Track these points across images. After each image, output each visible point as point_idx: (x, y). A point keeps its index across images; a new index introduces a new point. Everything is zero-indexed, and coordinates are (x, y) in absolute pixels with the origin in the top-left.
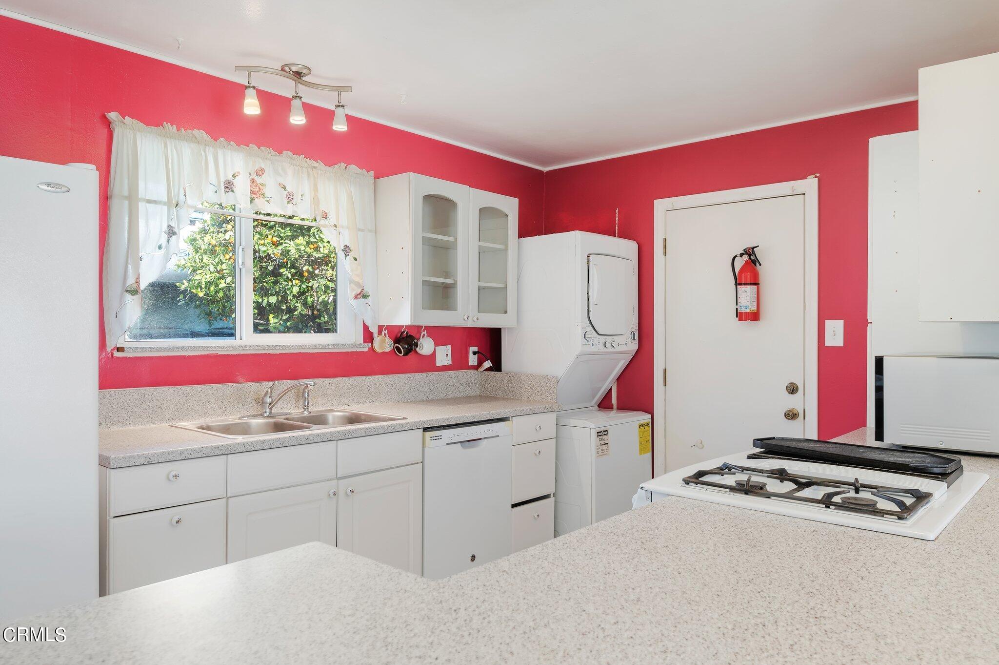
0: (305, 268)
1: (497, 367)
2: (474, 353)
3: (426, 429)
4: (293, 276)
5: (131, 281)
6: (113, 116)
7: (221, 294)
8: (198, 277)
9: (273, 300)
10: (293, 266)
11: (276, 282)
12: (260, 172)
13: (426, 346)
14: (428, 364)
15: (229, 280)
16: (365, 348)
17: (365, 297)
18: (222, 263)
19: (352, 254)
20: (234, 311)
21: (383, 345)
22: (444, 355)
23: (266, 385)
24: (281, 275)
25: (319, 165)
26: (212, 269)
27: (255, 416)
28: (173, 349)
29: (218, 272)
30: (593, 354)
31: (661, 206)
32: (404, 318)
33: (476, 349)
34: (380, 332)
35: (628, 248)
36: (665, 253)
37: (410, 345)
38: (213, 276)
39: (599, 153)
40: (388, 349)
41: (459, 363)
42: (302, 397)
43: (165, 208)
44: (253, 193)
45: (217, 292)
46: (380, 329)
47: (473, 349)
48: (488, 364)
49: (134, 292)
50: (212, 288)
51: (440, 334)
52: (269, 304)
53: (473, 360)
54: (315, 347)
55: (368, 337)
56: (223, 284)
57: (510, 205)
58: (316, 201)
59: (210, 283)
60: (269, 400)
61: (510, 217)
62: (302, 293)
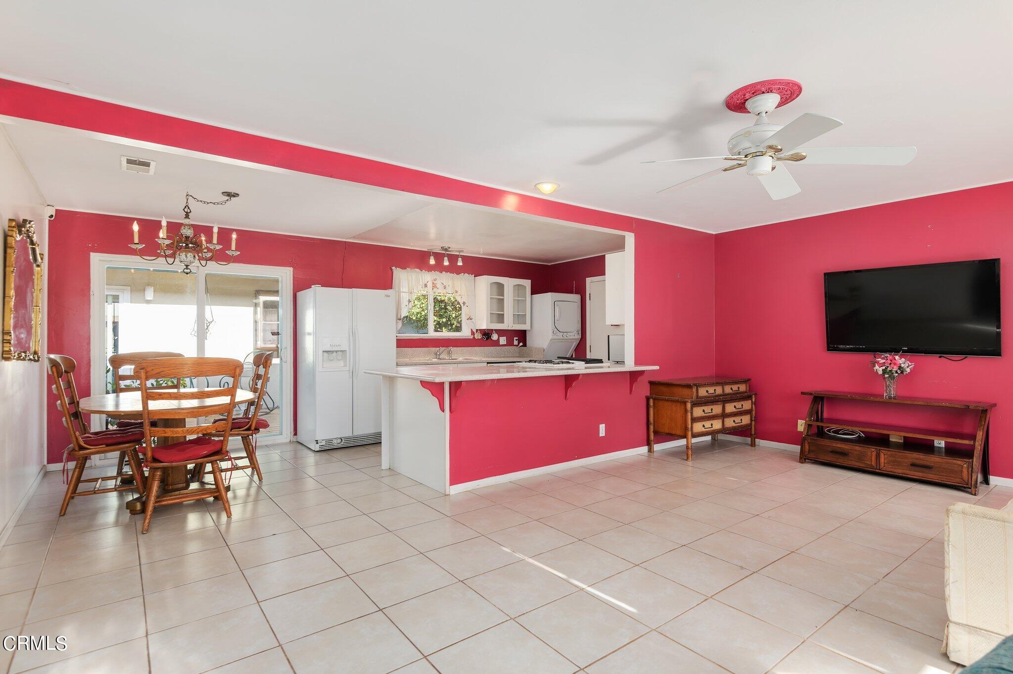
0: (457, 306)
1: (525, 345)
2: (516, 340)
3: (488, 363)
4: (452, 309)
5: (399, 316)
6: (393, 268)
7: (422, 319)
8: (413, 310)
9: (444, 320)
10: (453, 305)
11: (445, 312)
12: (435, 280)
13: (495, 337)
14: (496, 343)
15: (426, 311)
16: (472, 337)
17: (471, 319)
18: (423, 304)
19: (466, 305)
20: (427, 325)
21: (478, 336)
22: (503, 340)
23: (438, 349)
24: (447, 309)
25: (455, 275)
26: (419, 307)
27: (435, 358)
28: (410, 336)
29: (421, 308)
30: (559, 339)
31: (588, 280)
32: (484, 327)
33: (517, 338)
34: (477, 332)
35: (576, 298)
36: (590, 299)
37: (488, 336)
38: (419, 309)
39: (568, 259)
40: (480, 338)
41: (510, 343)
42: (449, 353)
43: (408, 294)
44: (433, 287)
45: (421, 317)
46: (477, 330)
47: (515, 338)
48: (521, 344)
49: (400, 319)
50: (419, 316)
51: (501, 332)
52: (442, 322)
53: (516, 343)
54: (453, 337)
55: (473, 333)
56: (423, 313)
57: (527, 283)
58: (453, 287)
59: (418, 313)
60: (438, 353)
61: (527, 288)
62: (456, 317)
